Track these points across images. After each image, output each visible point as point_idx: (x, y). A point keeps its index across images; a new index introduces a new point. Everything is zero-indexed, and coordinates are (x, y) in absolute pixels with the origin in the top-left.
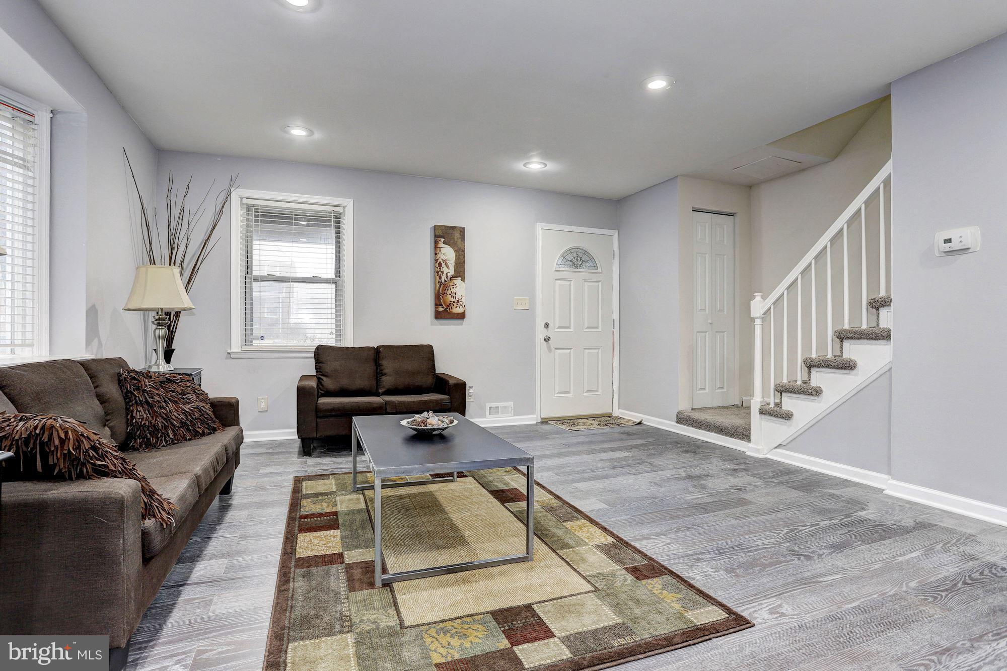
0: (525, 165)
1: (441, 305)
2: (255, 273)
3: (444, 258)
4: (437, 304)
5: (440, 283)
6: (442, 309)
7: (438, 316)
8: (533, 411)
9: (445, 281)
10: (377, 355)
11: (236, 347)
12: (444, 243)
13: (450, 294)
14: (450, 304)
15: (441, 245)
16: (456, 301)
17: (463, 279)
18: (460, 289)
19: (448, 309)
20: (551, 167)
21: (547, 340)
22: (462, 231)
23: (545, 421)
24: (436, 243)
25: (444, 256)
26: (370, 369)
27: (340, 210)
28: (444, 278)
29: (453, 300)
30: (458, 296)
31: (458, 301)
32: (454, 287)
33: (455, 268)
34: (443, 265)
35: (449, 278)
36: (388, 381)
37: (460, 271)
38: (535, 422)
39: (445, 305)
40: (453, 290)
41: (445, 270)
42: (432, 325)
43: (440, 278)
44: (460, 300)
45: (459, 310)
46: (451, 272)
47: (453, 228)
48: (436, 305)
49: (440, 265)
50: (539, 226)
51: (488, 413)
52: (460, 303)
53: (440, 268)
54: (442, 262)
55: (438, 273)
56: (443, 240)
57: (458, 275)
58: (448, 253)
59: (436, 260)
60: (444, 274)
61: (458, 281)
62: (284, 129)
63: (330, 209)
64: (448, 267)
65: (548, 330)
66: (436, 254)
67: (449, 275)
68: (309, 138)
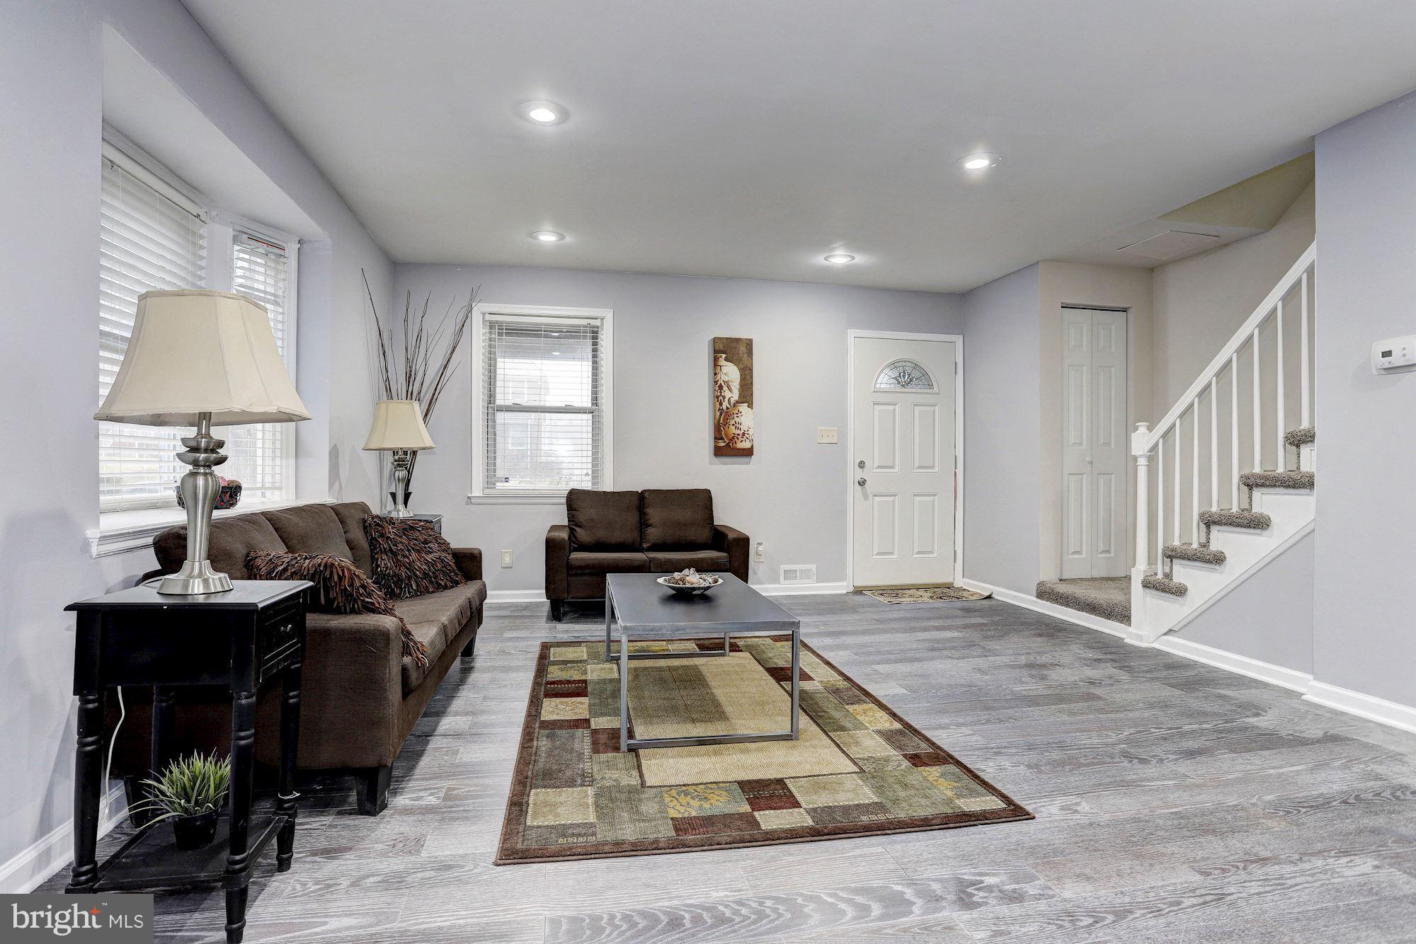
0: (826, 259)
1: (722, 439)
2: (498, 402)
3: (726, 379)
4: (718, 437)
5: (721, 410)
6: (723, 444)
7: (718, 452)
8: (842, 578)
9: (727, 408)
10: (641, 501)
11: (477, 491)
12: (726, 360)
13: (733, 425)
14: (733, 438)
15: (722, 362)
16: (741, 433)
17: (750, 406)
18: (746, 418)
19: (731, 444)
20: (860, 259)
21: (862, 483)
22: (749, 343)
23: (859, 591)
24: (716, 359)
25: (726, 378)
26: (633, 518)
27: (598, 323)
28: (725, 404)
29: (738, 432)
30: (744, 428)
31: (744, 434)
32: (740, 415)
33: (739, 391)
34: (725, 388)
35: (732, 404)
36: (653, 534)
37: (747, 395)
38: (845, 592)
39: (727, 439)
40: (737, 419)
41: (727, 394)
42: (710, 464)
43: (721, 404)
44: (746, 432)
45: (746, 445)
46: (735, 396)
47: (738, 340)
48: (716, 438)
49: (721, 387)
50: (852, 333)
51: (782, 578)
52: (746, 435)
53: (721, 392)
54: (723, 384)
55: (718, 398)
56: (724, 356)
57: (744, 400)
58: (731, 372)
59: (716, 382)
60: (726, 400)
61: (743, 408)
62: (532, 235)
63: (585, 322)
64: (730, 390)
65: (863, 471)
66: (715, 374)
67: (733, 401)
68: (560, 242)
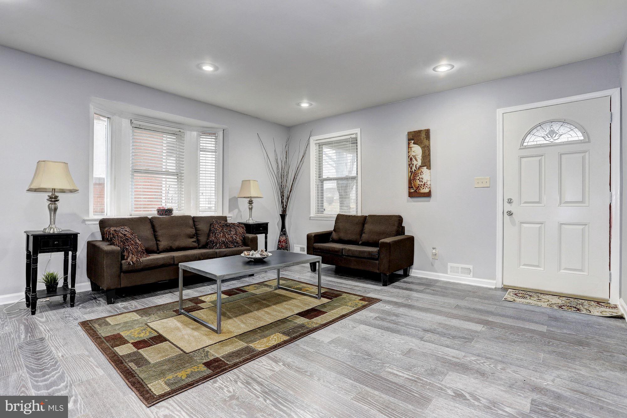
0: (433, 70)
1: (412, 187)
2: (324, 177)
3: (414, 154)
4: (410, 187)
5: (411, 172)
6: (413, 191)
7: (411, 195)
8: (493, 277)
9: (415, 170)
10: (364, 220)
11: (313, 214)
12: (414, 143)
13: (418, 179)
14: (418, 187)
15: (412, 145)
16: (423, 184)
17: (429, 167)
18: (426, 175)
19: (417, 191)
20: (458, 65)
21: (510, 214)
22: (427, 132)
24: (409, 144)
25: (414, 153)
27: (354, 136)
28: (414, 168)
29: (421, 183)
30: (424, 181)
31: (424, 184)
32: (422, 174)
33: (422, 160)
34: (414, 159)
35: (417, 168)
36: (365, 237)
37: (427, 162)
38: (493, 287)
39: (415, 187)
40: (420, 176)
41: (415, 162)
42: (408, 201)
43: (411, 168)
44: (426, 183)
45: (426, 190)
46: (419, 163)
47: (420, 132)
48: (409, 188)
49: (411, 159)
50: (500, 112)
51: (449, 271)
52: (426, 185)
53: (411, 162)
54: (412, 157)
55: (410, 165)
56: (413, 141)
57: (424, 165)
58: (417, 150)
59: (409, 157)
60: (414, 166)
61: (424, 169)
62: (298, 104)
63: (349, 137)
64: (416, 160)
65: (511, 206)
66: (408, 152)
67: (418, 166)
68: (311, 106)
